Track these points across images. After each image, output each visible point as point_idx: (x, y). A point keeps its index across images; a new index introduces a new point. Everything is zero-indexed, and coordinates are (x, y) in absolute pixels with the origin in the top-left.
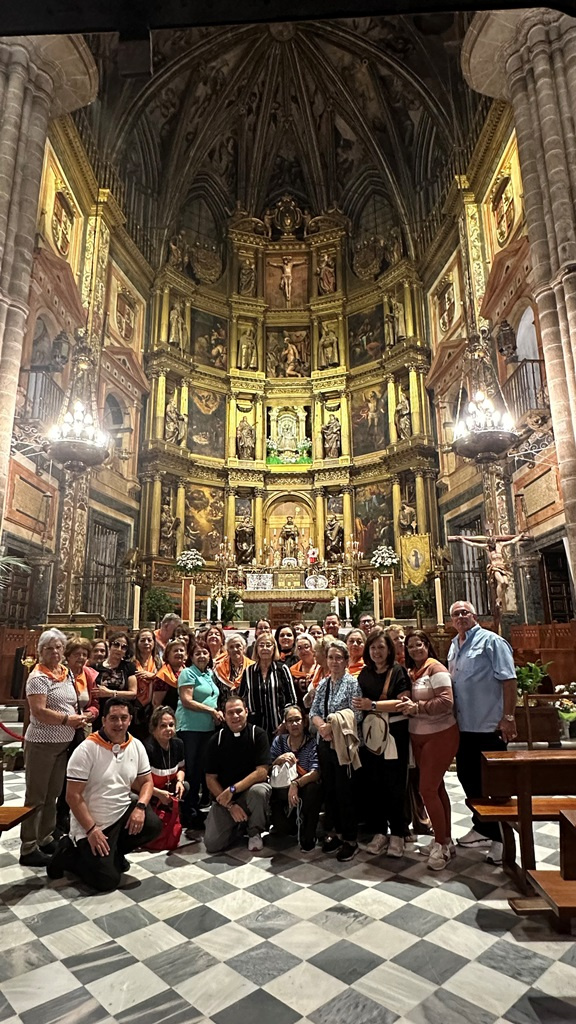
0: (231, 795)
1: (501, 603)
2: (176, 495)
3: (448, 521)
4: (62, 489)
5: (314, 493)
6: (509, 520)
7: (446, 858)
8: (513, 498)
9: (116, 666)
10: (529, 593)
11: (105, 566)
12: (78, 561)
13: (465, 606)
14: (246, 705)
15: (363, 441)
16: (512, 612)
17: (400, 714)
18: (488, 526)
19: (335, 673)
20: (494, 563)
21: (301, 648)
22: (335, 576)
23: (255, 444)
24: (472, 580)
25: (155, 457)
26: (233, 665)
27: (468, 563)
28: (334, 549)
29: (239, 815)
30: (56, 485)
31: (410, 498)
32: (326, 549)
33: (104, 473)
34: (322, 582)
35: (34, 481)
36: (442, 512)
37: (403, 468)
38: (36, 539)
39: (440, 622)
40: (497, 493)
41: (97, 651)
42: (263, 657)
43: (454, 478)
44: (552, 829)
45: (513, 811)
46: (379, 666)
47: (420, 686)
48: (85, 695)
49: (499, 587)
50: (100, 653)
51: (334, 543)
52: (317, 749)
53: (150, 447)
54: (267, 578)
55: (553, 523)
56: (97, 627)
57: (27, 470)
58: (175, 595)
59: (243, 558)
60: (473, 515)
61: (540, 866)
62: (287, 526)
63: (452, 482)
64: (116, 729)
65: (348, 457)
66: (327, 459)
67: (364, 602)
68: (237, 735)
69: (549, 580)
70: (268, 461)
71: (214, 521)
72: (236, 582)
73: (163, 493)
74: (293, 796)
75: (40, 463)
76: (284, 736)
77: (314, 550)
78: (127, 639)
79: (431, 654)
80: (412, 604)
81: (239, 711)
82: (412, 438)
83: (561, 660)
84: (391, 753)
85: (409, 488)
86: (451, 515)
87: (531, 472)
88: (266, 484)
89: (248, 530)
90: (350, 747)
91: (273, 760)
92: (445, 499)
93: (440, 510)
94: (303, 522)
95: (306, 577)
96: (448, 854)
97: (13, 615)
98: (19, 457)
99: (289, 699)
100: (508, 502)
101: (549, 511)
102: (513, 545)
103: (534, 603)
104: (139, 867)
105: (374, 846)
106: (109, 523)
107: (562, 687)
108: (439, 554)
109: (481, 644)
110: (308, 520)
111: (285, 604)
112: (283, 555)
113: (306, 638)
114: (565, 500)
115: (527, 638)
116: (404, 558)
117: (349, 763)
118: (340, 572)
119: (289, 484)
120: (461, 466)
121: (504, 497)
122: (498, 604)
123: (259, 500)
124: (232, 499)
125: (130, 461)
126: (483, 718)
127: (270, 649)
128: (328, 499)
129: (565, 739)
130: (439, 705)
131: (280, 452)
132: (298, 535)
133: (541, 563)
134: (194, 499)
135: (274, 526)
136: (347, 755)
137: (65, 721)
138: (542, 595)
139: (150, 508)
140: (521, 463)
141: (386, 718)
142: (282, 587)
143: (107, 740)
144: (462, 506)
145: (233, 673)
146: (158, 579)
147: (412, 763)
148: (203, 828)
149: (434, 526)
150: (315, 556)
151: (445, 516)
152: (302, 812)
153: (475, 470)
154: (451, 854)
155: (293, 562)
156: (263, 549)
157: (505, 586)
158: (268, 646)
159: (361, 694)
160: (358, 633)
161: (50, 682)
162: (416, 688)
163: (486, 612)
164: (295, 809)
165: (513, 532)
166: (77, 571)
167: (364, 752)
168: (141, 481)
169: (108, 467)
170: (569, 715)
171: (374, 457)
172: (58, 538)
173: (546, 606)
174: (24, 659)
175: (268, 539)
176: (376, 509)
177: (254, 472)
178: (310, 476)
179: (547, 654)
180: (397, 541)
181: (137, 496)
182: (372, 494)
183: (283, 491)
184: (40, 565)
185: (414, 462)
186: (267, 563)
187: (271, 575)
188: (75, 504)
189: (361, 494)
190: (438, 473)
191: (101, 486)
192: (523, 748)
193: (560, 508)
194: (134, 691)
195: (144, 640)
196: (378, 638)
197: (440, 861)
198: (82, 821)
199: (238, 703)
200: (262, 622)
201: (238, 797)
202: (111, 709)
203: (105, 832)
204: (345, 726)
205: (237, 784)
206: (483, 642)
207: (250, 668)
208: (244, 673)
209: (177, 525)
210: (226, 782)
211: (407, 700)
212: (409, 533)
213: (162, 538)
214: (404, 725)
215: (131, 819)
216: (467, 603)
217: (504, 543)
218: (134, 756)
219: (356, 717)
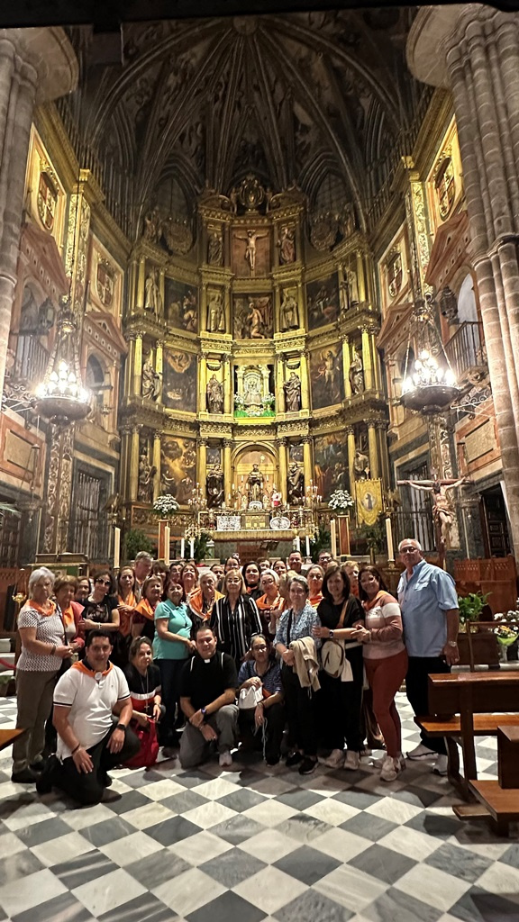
0: (202, 717)
1: (445, 540)
2: (152, 446)
3: (398, 467)
4: (49, 441)
5: (277, 443)
6: (452, 465)
7: (397, 770)
8: (456, 446)
9: (101, 600)
10: (470, 531)
11: (88, 510)
12: (64, 507)
13: (414, 544)
14: (216, 634)
15: (321, 396)
16: (455, 548)
17: (355, 640)
18: (433, 471)
19: (297, 605)
20: (438, 504)
21: (266, 582)
22: (297, 517)
23: (223, 399)
24: (420, 520)
25: (133, 412)
26: (205, 598)
27: (416, 504)
28: (295, 494)
29: (210, 735)
30: (43, 437)
31: (363, 446)
32: (288, 493)
33: (87, 427)
34: (285, 523)
35: (23, 434)
36: (393, 458)
37: (358, 419)
38: (26, 486)
39: (391, 558)
40: (441, 442)
41: (81, 587)
42: (231, 591)
43: (403, 428)
44: (491, 743)
45: (456, 727)
46: (336, 598)
47: (373, 616)
48: (72, 627)
49: (443, 526)
50: (84, 589)
51: (295, 488)
52: (281, 675)
53: (129, 402)
54: (236, 520)
55: (491, 468)
56: (81, 566)
57: (17, 425)
58: (152, 536)
59: (213, 502)
60: (420, 462)
61: (481, 777)
62: (253, 473)
63: (401, 432)
64: (99, 658)
65: (308, 410)
66: (288, 413)
67: (323, 540)
68: (207, 661)
69: (488, 520)
70: (235, 415)
71: (187, 469)
72: (207, 524)
73: (140, 443)
74: (259, 716)
75: (29, 418)
76: (251, 662)
77: (277, 494)
78: (110, 576)
79: (383, 587)
80: (366, 542)
81: (208, 640)
83: (499, 591)
84: (347, 676)
85: (363, 437)
86: (400, 461)
87: (472, 423)
88: (233, 435)
89: (218, 477)
90: (311, 671)
91: (241, 684)
92: (395, 447)
93: (391, 458)
94: (267, 469)
95: (271, 518)
96: (399, 766)
98: (9, 412)
99: (255, 629)
100: (452, 449)
101: (488, 457)
102: (456, 488)
103: (475, 540)
104: (120, 783)
105: (332, 760)
106: (92, 471)
107: (501, 615)
108: (390, 497)
109: (427, 578)
110: (272, 467)
111: (252, 543)
112: (250, 499)
113: (270, 574)
114: (502, 448)
115: (469, 571)
116: (359, 500)
117: (310, 685)
118: (301, 514)
119: (255, 435)
120: (409, 418)
121: (447, 445)
122: (443, 541)
123: (227, 450)
124: (203, 449)
125: (111, 415)
126: (429, 644)
127: (237, 584)
128: (290, 448)
129: (504, 662)
130: (391, 633)
131: (246, 407)
132: (263, 481)
133: (481, 503)
134: (169, 449)
135: (241, 473)
136: (308, 677)
137: (53, 651)
138: (483, 533)
139: (129, 458)
140: (462, 415)
141: (343, 644)
142: (249, 528)
143: (89, 668)
144: (410, 454)
145: (205, 606)
146: (137, 522)
147: (366, 685)
148: (178, 746)
149: (386, 472)
150: (279, 500)
151: (395, 462)
152: (267, 730)
153: (421, 422)
154: (402, 766)
156: (231, 494)
157: (449, 525)
158: (236, 581)
159: (320, 623)
160: (317, 569)
161: (39, 617)
162: (369, 617)
163: (432, 549)
164: (261, 728)
165: (456, 476)
166: (63, 515)
167: (323, 675)
168: (120, 433)
169: (91, 421)
170: (507, 640)
171: (331, 410)
172: (46, 485)
173: (486, 542)
174: (15, 595)
175: (236, 485)
176: (333, 457)
177: (223, 424)
178: (273, 427)
179: (487, 585)
180: (352, 485)
181: (118, 447)
182: (330, 443)
183: (249, 441)
184: (29, 510)
185: (367, 414)
186: (236, 506)
187: (239, 517)
188: (61, 455)
189: (320, 443)
190: (388, 424)
191: (84, 438)
192: (465, 670)
193: (498, 454)
194: (117, 623)
195: (125, 577)
196: (334, 572)
197: (392, 773)
198: (68, 742)
199: (208, 633)
200: (231, 559)
201: (209, 718)
202: (94, 640)
203: (89, 751)
204: (306, 652)
205: (208, 707)
206: (428, 576)
207: (219, 601)
208: (215, 606)
209: (153, 472)
210: (197, 705)
211: (361, 628)
212: (363, 478)
213: (140, 485)
214: (358, 651)
215: (112, 740)
216: (415, 541)
217: (448, 487)
218: (115, 682)
219: (316, 644)
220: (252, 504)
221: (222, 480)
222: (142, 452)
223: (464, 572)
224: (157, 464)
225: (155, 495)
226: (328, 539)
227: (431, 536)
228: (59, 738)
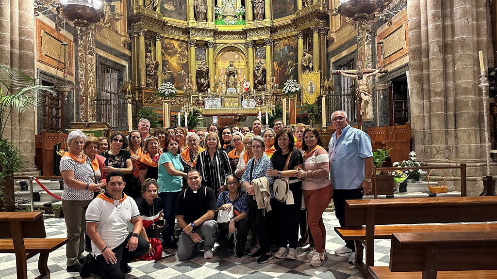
0: (192, 228)
1: (363, 113)
2: (155, 46)
3: (333, 63)
4: (76, 41)
5: (247, 45)
6: (372, 61)
8: (376, 45)
9: (118, 153)
10: (381, 108)
11: (111, 93)
12: (92, 90)
13: (341, 114)
14: (201, 174)
15: (280, 8)
16: (369, 119)
17: (296, 178)
18: (359, 63)
19: (257, 156)
20: (360, 87)
21: (235, 140)
22: (260, 99)
23: (207, 10)
24: (346, 100)
25: (139, 19)
26: (192, 152)
27: (344, 90)
28: (260, 83)
29: (197, 239)
30: (71, 38)
31: (310, 48)
32: (254, 82)
33: (104, 30)
34: (252, 103)
35: (55, 34)
36: (330, 57)
37: (306, 27)
38: (60, 74)
39: (324, 124)
40: (366, 43)
41: (102, 144)
42: (210, 146)
43: (339, 34)
44: (387, 243)
45: (363, 234)
46: (284, 151)
47: (310, 162)
48: (98, 172)
49: (363, 103)
50: (104, 146)
51: (259, 79)
52: (246, 201)
53: (135, 12)
54: (218, 101)
55: (401, 63)
56: (105, 130)
57: (49, 27)
58: (159, 112)
59: (201, 88)
60: (349, 58)
61: (377, 264)
62: (230, 68)
63: (337, 36)
64: (115, 190)
65: (269, 20)
66: (255, 21)
67: (278, 114)
68: (195, 192)
69: (395, 99)
70: (216, 23)
71: (182, 64)
72: (198, 104)
73: (146, 44)
74: (232, 227)
75: (58, 23)
76: (226, 192)
77: (247, 83)
78: (122, 135)
80: (310, 115)
81: (196, 178)
82: (312, 6)
83: (398, 147)
84: (290, 201)
85: (309, 41)
86: (335, 58)
87: (389, 28)
88: (215, 39)
89: (204, 70)
90: (265, 199)
91: (219, 207)
92: (332, 48)
93: (328, 56)
94: (240, 65)
95: (242, 100)
96: (323, 258)
97: (52, 124)
98: (41, 17)
99: (227, 172)
100: (373, 49)
101: (399, 54)
102: (374, 76)
103: (384, 114)
104: (137, 270)
105: (279, 254)
106: (111, 64)
107: (397, 163)
108: (326, 84)
109: (352, 137)
110: (243, 64)
111: (229, 117)
112: (228, 87)
113: (238, 134)
114: (410, 46)
115: (379, 135)
116: (304, 87)
117: (264, 208)
118: (263, 97)
119: (231, 39)
120: (344, 24)
121: (370, 46)
122: (361, 113)
123: (211, 50)
124: (193, 49)
125: (122, 20)
126: (350, 181)
127: (215, 141)
128: (256, 49)
129: (396, 193)
130: (320, 173)
131: (224, 17)
132: (237, 73)
133: (390, 88)
134: (167, 49)
135: (221, 68)
136: (263, 203)
137: (87, 187)
138: (390, 108)
139: (138, 55)
140: (383, 22)
141: (287, 181)
142: (227, 107)
144: (342, 53)
145: (192, 157)
146: (147, 102)
147: (303, 207)
148: (176, 247)
149: (324, 66)
150: (248, 87)
151: (331, 59)
152: (237, 236)
153: (353, 28)
154: (325, 258)
155: (234, 91)
156: (214, 82)
157: (367, 102)
158: (214, 139)
159: (272, 167)
162: (306, 163)
163: (353, 120)
164: (233, 235)
165: (374, 67)
166: (92, 97)
167: (274, 201)
168: (130, 36)
169: (107, 25)
170: (400, 179)
171: (287, 20)
172: (77, 74)
173: (391, 116)
174: (58, 151)
175: (218, 75)
176: (287, 56)
177: (207, 30)
178: (245, 33)
179: (390, 143)
180: (300, 76)
181: (129, 47)
182: (285, 45)
183: (226, 44)
184: (65, 92)
185: (314, 23)
186: (217, 91)
187: (220, 99)
188: (86, 52)
189: (278, 45)
190: (328, 31)
191: (103, 38)
192: (372, 198)
193: (406, 52)
194: (130, 168)
195: (134, 137)
196: (283, 133)
197: (318, 262)
198: (99, 245)
199: (196, 173)
200: (212, 126)
201: (196, 229)
202: (111, 178)
203: (114, 250)
204: (262, 187)
205: (196, 222)
206: (353, 135)
207: (202, 153)
208: (199, 157)
209: (157, 66)
210: (189, 220)
211: (300, 170)
212: (307, 71)
213: (148, 75)
214: (299, 185)
215: (130, 243)
216: (342, 112)
217: (368, 74)
218: (129, 206)
219: (269, 181)
220: (229, 90)
221: (207, 73)
222: (147, 50)
223: (375, 135)
224: (159, 59)
225: (160, 83)
226: (282, 114)
227: (353, 112)
228: (92, 243)
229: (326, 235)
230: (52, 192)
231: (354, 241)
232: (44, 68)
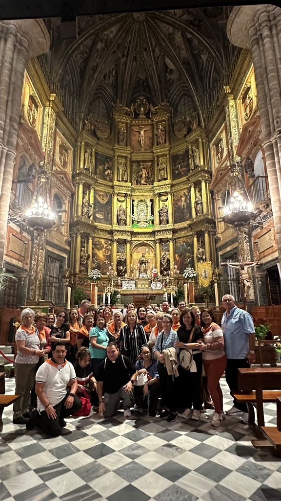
1: (247, 296)
2: (88, 243)
3: (221, 255)
4: (32, 240)
5: (155, 242)
6: (251, 255)
7: (220, 420)
8: (253, 244)
9: (60, 326)
10: (260, 291)
11: (53, 277)
12: (40, 276)
13: (230, 297)
15: (179, 216)
16: (252, 300)
17: (198, 350)
18: (240, 258)
19: (166, 330)
20: (243, 276)
21: (149, 317)
22: (165, 282)
23: (126, 218)
24: (233, 284)
25: (78, 225)
26: (116, 326)
27: (231, 276)
28: (164, 270)
30: (29, 238)
31: (202, 244)
32: (161, 269)
33: (53, 232)
34: (159, 285)
35: (19, 236)
36: (218, 250)
37: (199, 229)
38: (20, 264)
39: (217, 305)
40: (245, 242)
42: (131, 322)
43: (224, 234)
44: (273, 407)
45: (253, 397)
46: (188, 327)
47: (208, 336)
48: (44, 341)
49: (246, 288)
50: (51, 320)
51: (165, 266)
53: (75, 219)
54: (132, 284)
55: (272, 256)
56: (50, 307)
57: (16, 231)
58: (88, 292)
59: (120, 274)
60: (233, 252)
61: (267, 425)
62: (142, 258)
63: (222, 236)
64: (59, 357)
65: (172, 224)
66: (161, 225)
67: (180, 295)
68: (114, 362)
69: (270, 284)
70: (133, 226)
71: (107, 256)
72: (117, 286)
73: (81, 242)
74: (146, 389)
75: (22, 228)
76: (141, 361)
77: (155, 270)
79: (214, 320)
80: (203, 296)
83: (277, 324)
84: (194, 369)
85: (202, 239)
86: (222, 252)
87: (261, 231)
88: (132, 238)
89: (123, 260)
90: (174, 366)
92: (219, 244)
93: (217, 250)
94: (150, 256)
95: (151, 283)
96: (221, 418)
97: (9, 301)
98: (12, 224)
100: (250, 246)
101: (271, 250)
102: (253, 267)
103: (263, 295)
104: (71, 425)
105: (185, 415)
106: (55, 256)
107: (277, 337)
108: (216, 272)
109: (238, 316)
110: (152, 255)
111: (141, 296)
112: (140, 272)
114: (278, 245)
115: (260, 312)
116: (199, 273)
117: (173, 374)
118: (168, 280)
119: (143, 237)
120: (227, 228)
121: (248, 244)
122: (245, 296)
123: (128, 245)
124: (115, 245)
125: (66, 226)
126: (239, 352)
127: (134, 318)
128: (162, 245)
129: (279, 363)
130: (217, 346)
131: (138, 222)
132: (148, 262)
133: (266, 276)
134: (97, 245)
135: (136, 258)
136: (172, 370)
137: (34, 353)
138: (267, 291)
139: (75, 249)
140: (256, 227)
141: (191, 352)
142: (140, 288)
143: (55, 362)
144: (227, 248)
145: (116, 330)
146: (79, 284)
147: (204, 374)
149: (214, 258)
150: (156, 272)
151: (219, 253)
152: (150, 397)
153: (234, 231)
154: (223, 418)
155: (145, 276)
156: (130, 269)
157: (249, 287)
158: (133, 317)
159: (179, 340)
160: (176, 311)
161: (27, 334)
162: (206, 337)
163: (240, 300)
164: (147, 396)
165: (252, 261)
166: (40, 281)
167: (180, 368)
168: (71, 236)
169: (55, 229)
170: (280, 350)
171: (185, 224)
172: (31, 264)
173: (269, 297)
174: (15, 323)
175: (133, 264)
176: (185, 250)
177: (126, 231)
178: (153, 233)
179: (269, 320)
180: (196, 265)
181: (69, 243)
182: (184, 242)
183: (140, 241)
184: (22, 277)
185: (204, 226)
186: (132, 276)
187: (134, 282)
188: (39, 248)
189: (178, 242)
190: (216, 232)
191: (51, 238)
192: (258, 366)
193: (276, 249)
194: (69, 339)
195: (73, 314)
196: (187, 312)
198: (43, 402)
200: (130, 305)
202: (57, 347)
203: (54, 407)
204: (171, 356)
206: (239, 315)
207: (124, 327)
208: (122, 330)
209: (88, 258)
211: (201, 343)
212: (202, 261)
213: (81, 264)
214: (200, 355)
215: (67, 401)
216: (230, 295)
217: (248, 266)
218: (68, 370)
219: (176, 351)
220: (141, 275)
221: (125, 262)
223: (257, 313)
224: (90, 253)
226: (183, 294)
228: (38, 400)
229: (223, 398)
230: (6, 355)
231: (247, 404)
232: (8, 259)
